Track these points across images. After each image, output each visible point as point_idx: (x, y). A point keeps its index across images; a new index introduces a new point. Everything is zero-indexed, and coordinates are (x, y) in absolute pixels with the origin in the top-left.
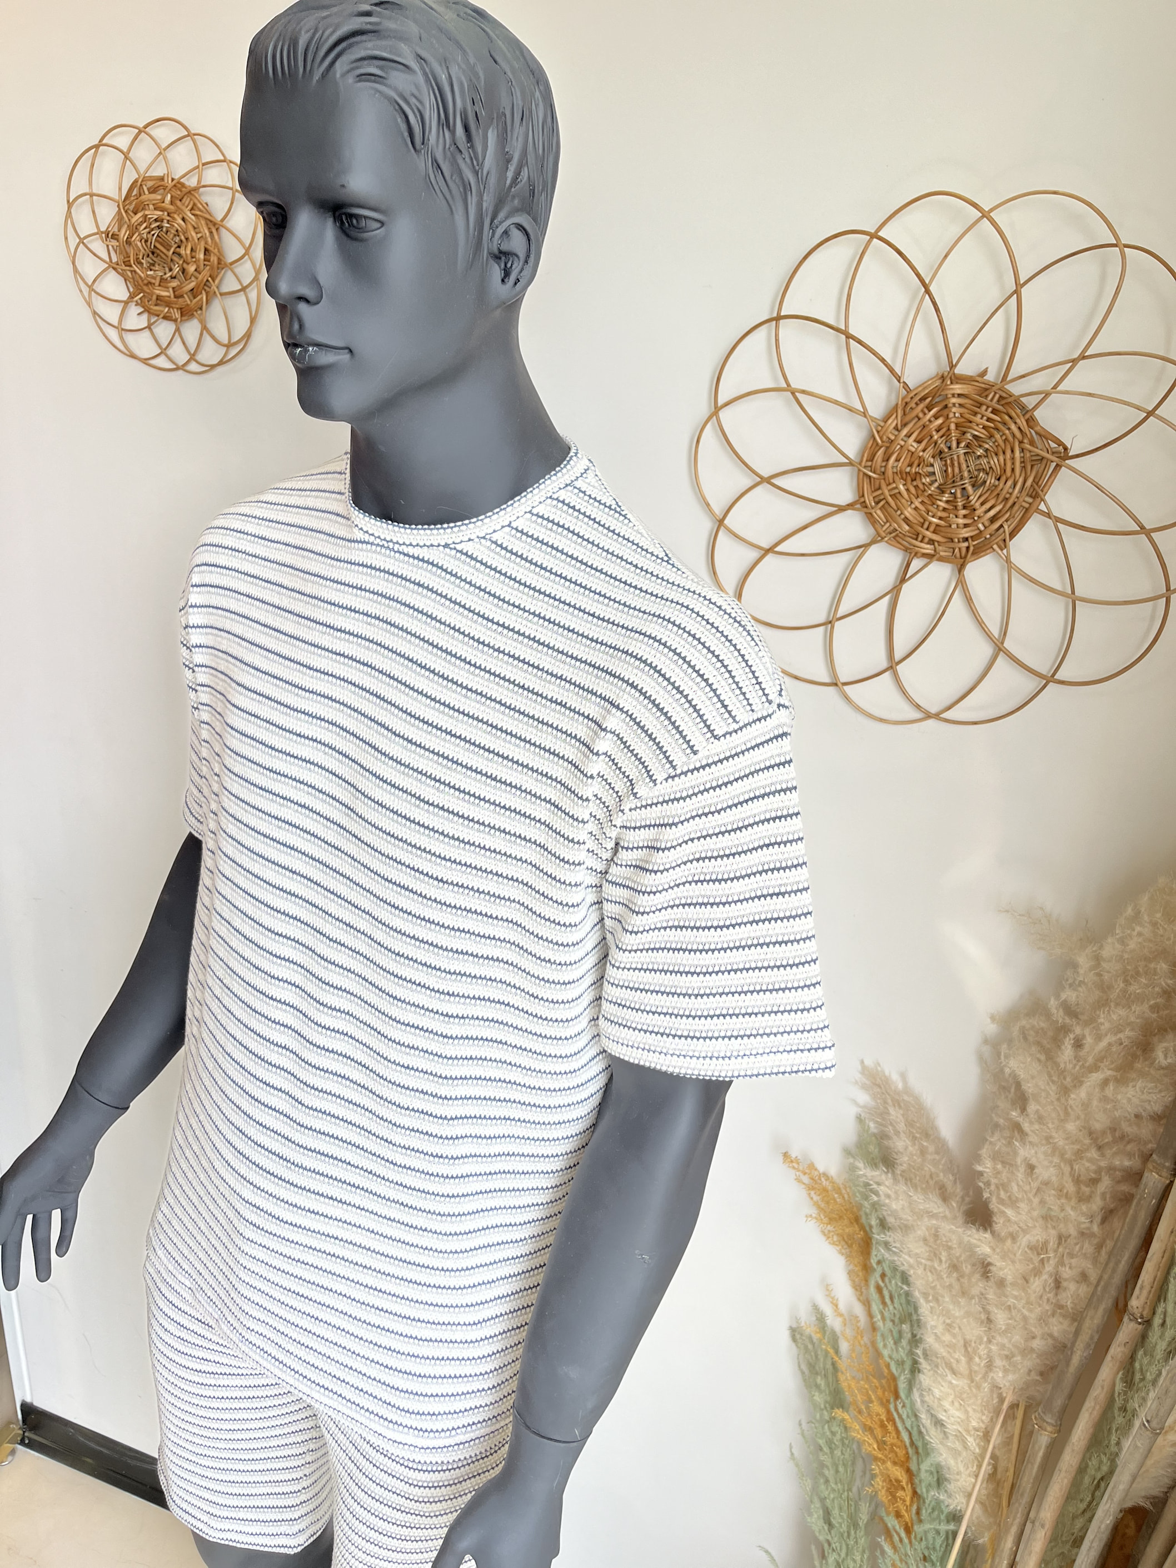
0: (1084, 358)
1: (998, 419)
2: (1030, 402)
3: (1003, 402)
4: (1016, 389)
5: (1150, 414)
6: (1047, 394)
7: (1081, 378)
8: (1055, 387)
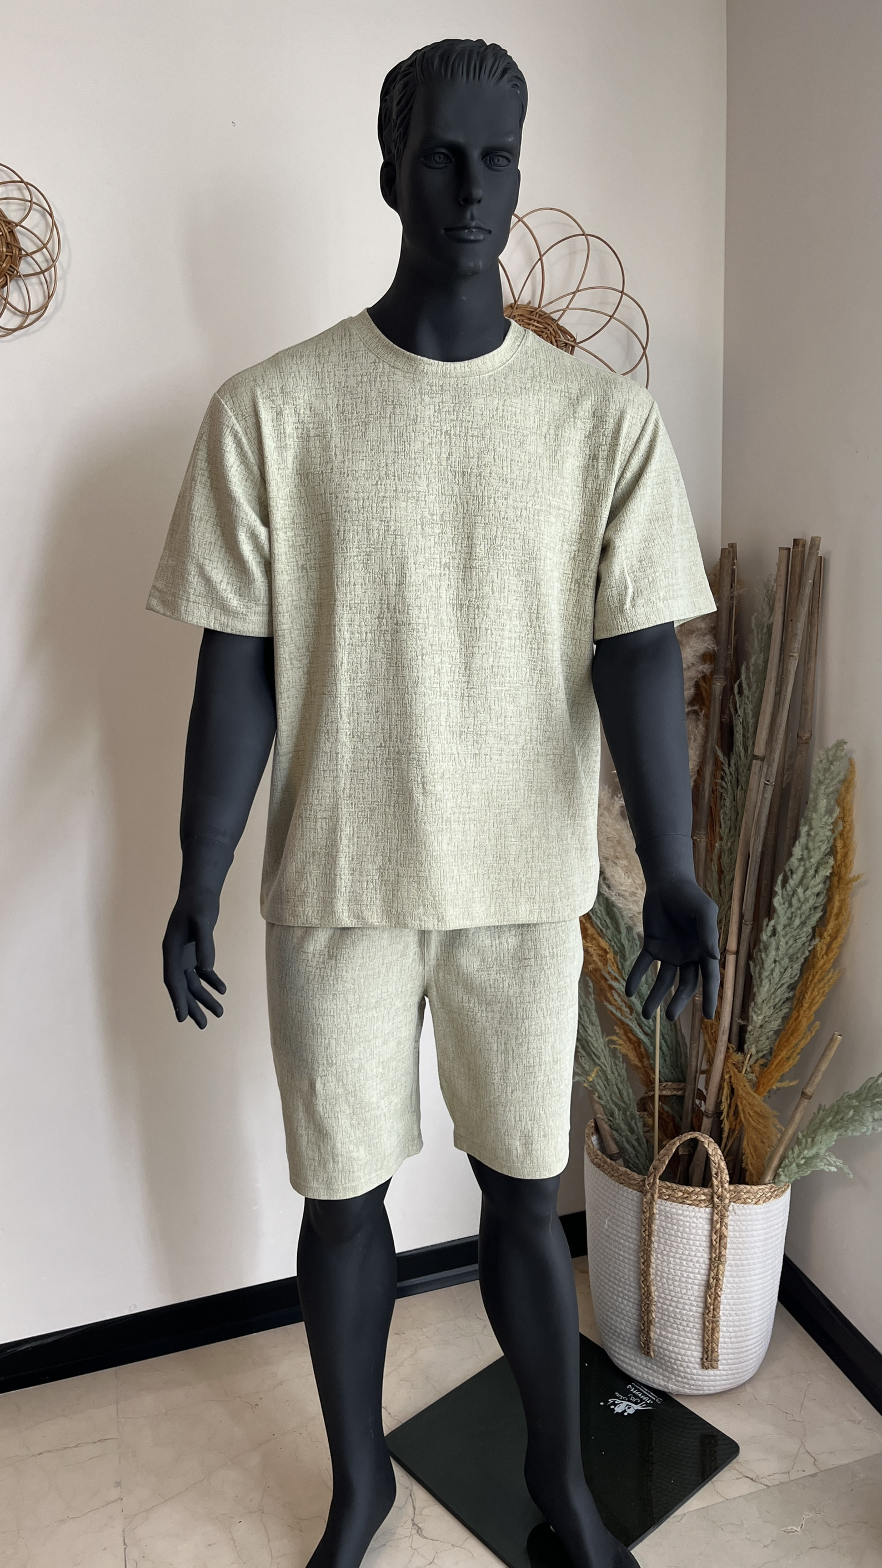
0: (579, 291)
1: (541, 326)
2: (555, 316)
3: (542, 317)
4: (547, 310)
5: (611, 317)
6: (564, 311)
7: (579, 301)
8: (567, 307)
